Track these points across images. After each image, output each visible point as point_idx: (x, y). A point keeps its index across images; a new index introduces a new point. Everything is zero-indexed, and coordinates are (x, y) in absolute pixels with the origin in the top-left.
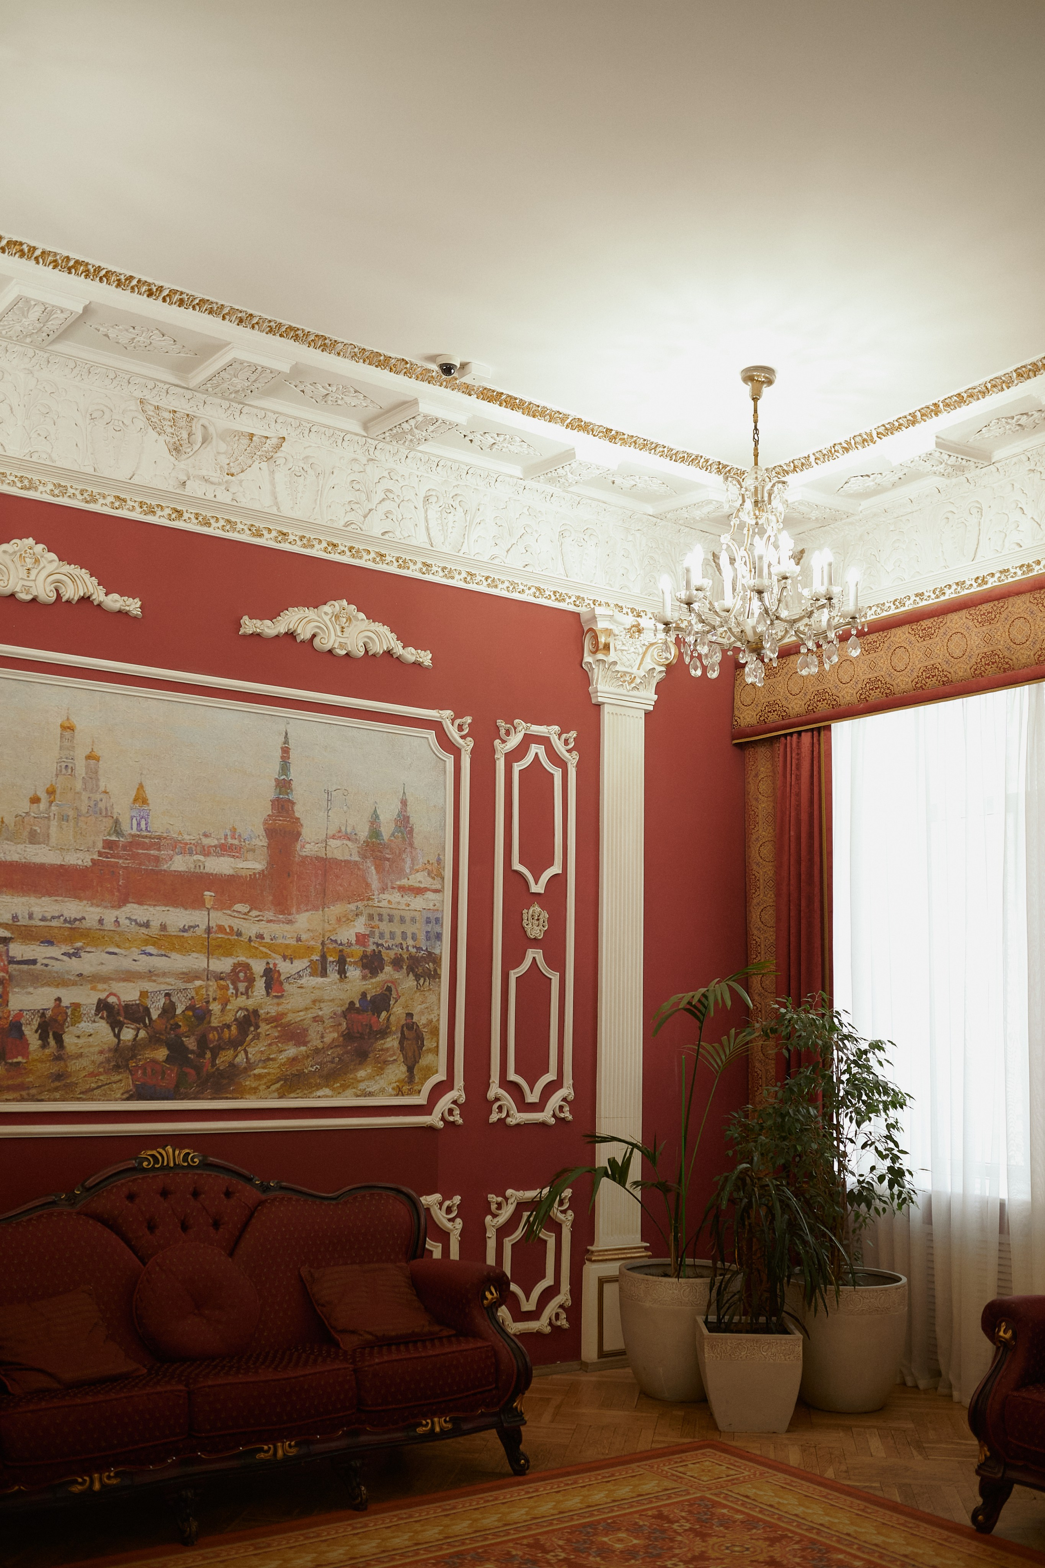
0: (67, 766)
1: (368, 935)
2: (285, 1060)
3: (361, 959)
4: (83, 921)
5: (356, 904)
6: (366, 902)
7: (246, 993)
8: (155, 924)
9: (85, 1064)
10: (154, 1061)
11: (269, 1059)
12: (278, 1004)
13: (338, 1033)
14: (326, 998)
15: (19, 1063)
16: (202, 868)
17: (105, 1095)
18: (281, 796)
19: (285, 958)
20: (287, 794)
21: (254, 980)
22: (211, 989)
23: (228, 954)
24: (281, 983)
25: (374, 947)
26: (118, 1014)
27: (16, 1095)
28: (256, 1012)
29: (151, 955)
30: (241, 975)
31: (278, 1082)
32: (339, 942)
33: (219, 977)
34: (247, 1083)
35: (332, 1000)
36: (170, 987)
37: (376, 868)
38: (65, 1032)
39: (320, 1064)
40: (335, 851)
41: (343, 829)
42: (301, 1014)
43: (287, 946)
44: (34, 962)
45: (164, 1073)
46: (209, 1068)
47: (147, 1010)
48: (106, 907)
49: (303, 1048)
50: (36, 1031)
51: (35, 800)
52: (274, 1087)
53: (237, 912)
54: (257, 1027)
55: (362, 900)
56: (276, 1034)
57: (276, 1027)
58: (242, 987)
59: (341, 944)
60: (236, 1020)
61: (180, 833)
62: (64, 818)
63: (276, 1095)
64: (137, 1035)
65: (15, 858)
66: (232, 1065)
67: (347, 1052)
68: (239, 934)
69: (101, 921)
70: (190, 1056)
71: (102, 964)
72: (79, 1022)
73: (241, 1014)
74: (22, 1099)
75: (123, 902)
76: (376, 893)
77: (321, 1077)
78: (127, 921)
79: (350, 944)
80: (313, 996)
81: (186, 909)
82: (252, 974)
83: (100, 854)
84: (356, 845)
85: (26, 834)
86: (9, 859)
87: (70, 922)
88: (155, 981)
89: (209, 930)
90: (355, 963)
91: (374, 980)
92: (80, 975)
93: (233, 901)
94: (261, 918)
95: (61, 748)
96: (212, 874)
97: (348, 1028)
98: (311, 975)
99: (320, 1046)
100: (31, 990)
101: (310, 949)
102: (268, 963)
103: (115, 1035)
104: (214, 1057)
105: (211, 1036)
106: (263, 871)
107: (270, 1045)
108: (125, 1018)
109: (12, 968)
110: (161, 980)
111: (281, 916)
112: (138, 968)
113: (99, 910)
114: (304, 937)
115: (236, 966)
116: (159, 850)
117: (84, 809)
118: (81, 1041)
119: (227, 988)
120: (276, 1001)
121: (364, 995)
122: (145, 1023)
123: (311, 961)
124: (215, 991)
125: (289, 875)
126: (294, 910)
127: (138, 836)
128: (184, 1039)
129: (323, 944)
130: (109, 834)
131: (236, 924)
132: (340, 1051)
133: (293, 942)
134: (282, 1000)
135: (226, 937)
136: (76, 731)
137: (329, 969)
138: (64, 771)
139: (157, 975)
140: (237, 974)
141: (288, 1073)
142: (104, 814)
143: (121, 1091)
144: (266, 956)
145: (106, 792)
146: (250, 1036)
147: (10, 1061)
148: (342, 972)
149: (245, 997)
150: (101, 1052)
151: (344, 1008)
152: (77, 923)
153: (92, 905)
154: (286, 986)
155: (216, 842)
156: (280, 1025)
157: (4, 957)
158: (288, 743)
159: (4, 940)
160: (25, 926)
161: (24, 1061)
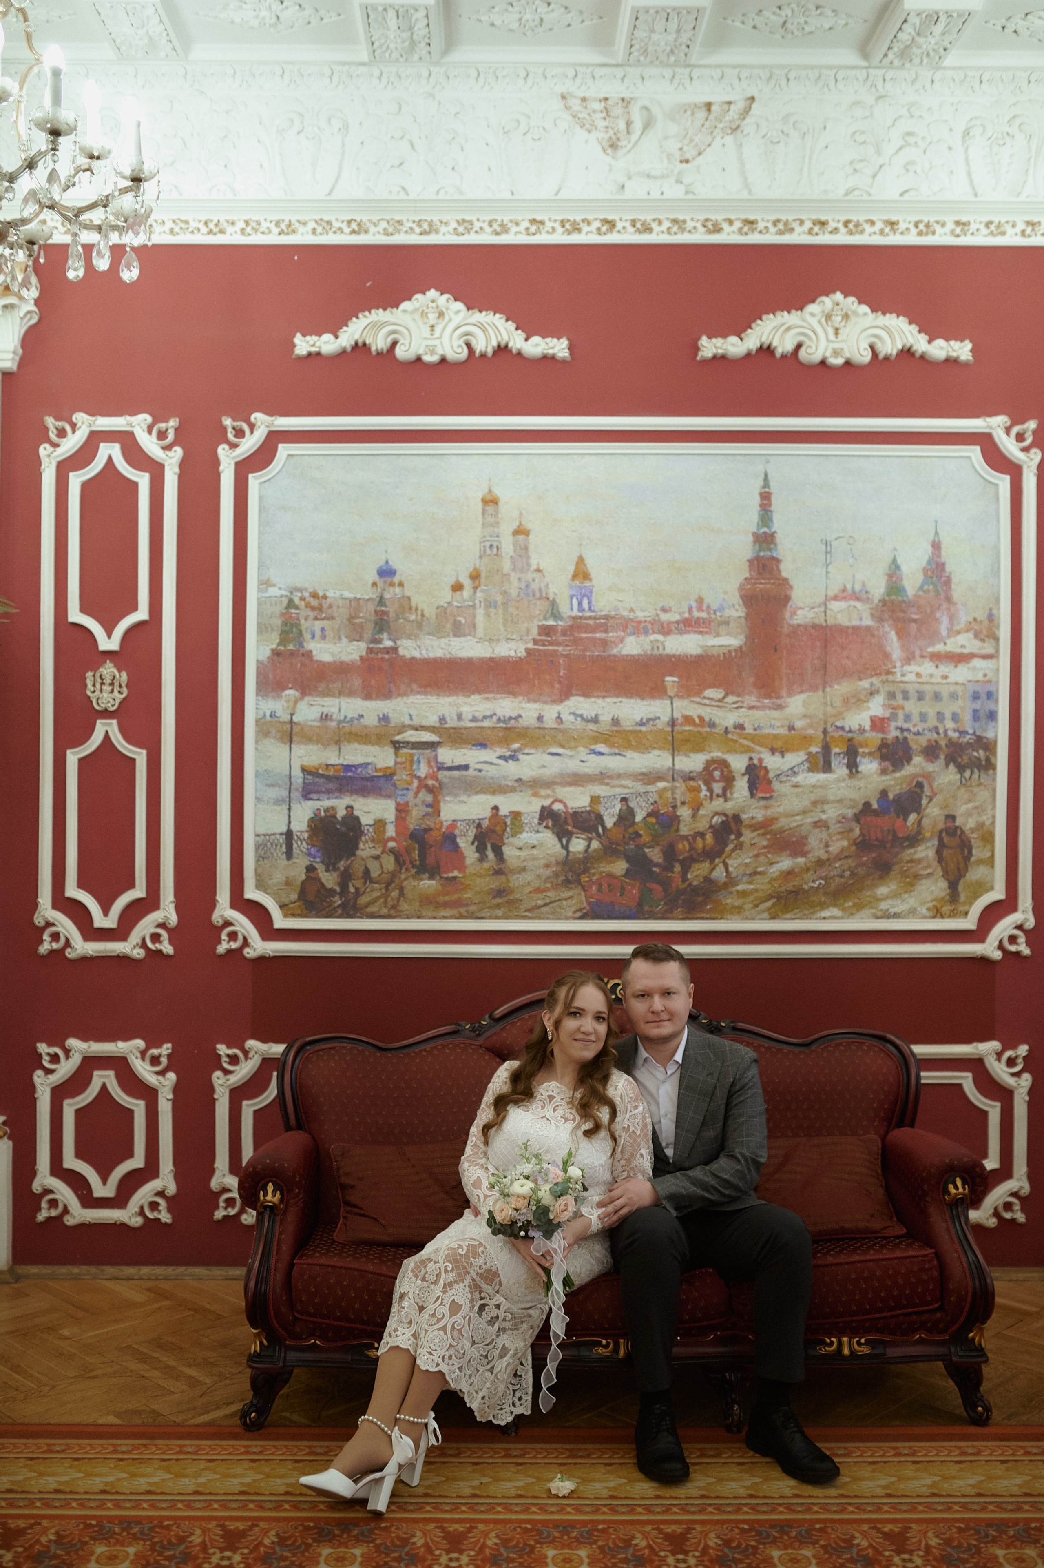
0: (491, 546)
1: (888, 719)
2: (777, 874)
3: (880, 749)
4: (520, 720)
5: (870, 680)
6: (884, 678)
7: (724, 795)
8: (606, 718)
9: (529, 879)
10: (610, 875)
11: (755, 873)
12: (766, 807)
13: (849, 840)
14: (832, 798)
15: (455, 878)
16: (661, 648)
17: (553, 913)
18: (762, 554)
19: (773, 751)
20: (770, 550)
21: (733, 779)
22: (678, 791)
23: (699, 748)
24: (770, 782)
25: (897, 733)
26: (566, 822)
27: (454, 912)
28: (737, 818)
29: (601, 754)
30: (717, 774)
31: (768, 900)
32: (847, 729)
33: (689, 777)
34: (729, 901)
35: (840, 801)
36: (626, 791)
37: (897, 633)
38: (504, 844)
39: (825, 878)
40: (839, 616)
41: (849, 587)
42: (798, 818)
43: (776, 737)
44: (466, 767)
45: (623, 888)
46: (678, 883)
47: (600, 818)
48: (545, 702)
49: (801, 860)
50: (473, 843)
51: (457, 587)
52: (763, 906)
53: (708, 698)
54: (739, 835)
55: (880, 674)
56: (765, 843)
57: (764, 834)
58: (718, 787)
59: (850, 731)
60: (711, 827)
61: (632, 610)
62: (490, 604)
63: (766, 915)
64: (589, 846)
65: (439, 653)
66: (707, 879)
67: (862, 865)
68: (712, 725)
69: (540, 718)
70: (654, 869)
71: (544, 766)
72: (521, 833)
73: (717, 820)
74: (461, 917)
75: (565, 695)
76: (898, 664)
77: (826, 894)
78: (572, 718)
79: (862, 731)
80: (813, 797)
81: (643, 699)
82: (731, 772)
83: (535, 642)
84: (868, 606)
85: (449, 626)
86: (432, 655)
87: (504, 721)
88: (607, 784)
89: (673, 722)
90: (870, 754)
91: (898, 775)
92: (519, 780)
93: (704, 685)
94: (740, 704)
95: (484, 525)
96: (674, 656)
97: (862, 834)
98: (810, 770)
99: (824, 856)
100: (464, 798)
101: (806, 740)
102: (751, 759)
103: (562, 846)
104: (685, 870)
105: (680, 846)
106: (741, 647)
107: (757, 856)
108: (574, 827)
109: (442, 775)
110: (616, 782)
111: (767, 701)
112: (586, 770)
113: (536, 706)
114: (799, 724)
115: (708, 763)
116: (606, 631)
117: (514, 593)
118: (523, 854)
119: (699, 790)
120: (763, 803)
121: (884, 793)
122: (598, 833)
123: (809, 754)
124: (683, 794)
125: (776, 650)
126: (784, 693)
127: (580, 618)
128: (646, 850)
129: (825, 732)
130: (545, 619)
131: (708, 713)
132: (851, 862)
133: (783, 731)
134: (771, 802)
135: (696, 729)
136: (500, 504)
137: (834, 763)
138: (488, 551)
139: (611, 777)
140: (711, 774)
141: (783, 889)
142: (538, 595)
143: (573, 909)
144: (748, 750)
145: (538, 570)
146: (731, 846)
147: (445, 875)
148: (852, 766)
149: (721, 800)
150: (547, 866)
151: (856, 811)
152: (513, 722)
153: (529, 701)
154: (776, 785)
155: (677, 617)
156: (770, 832)
157: (433, 764)
158: (769, 487)
159: (432, 745)
160: (454, 728)
161: (460, 875)
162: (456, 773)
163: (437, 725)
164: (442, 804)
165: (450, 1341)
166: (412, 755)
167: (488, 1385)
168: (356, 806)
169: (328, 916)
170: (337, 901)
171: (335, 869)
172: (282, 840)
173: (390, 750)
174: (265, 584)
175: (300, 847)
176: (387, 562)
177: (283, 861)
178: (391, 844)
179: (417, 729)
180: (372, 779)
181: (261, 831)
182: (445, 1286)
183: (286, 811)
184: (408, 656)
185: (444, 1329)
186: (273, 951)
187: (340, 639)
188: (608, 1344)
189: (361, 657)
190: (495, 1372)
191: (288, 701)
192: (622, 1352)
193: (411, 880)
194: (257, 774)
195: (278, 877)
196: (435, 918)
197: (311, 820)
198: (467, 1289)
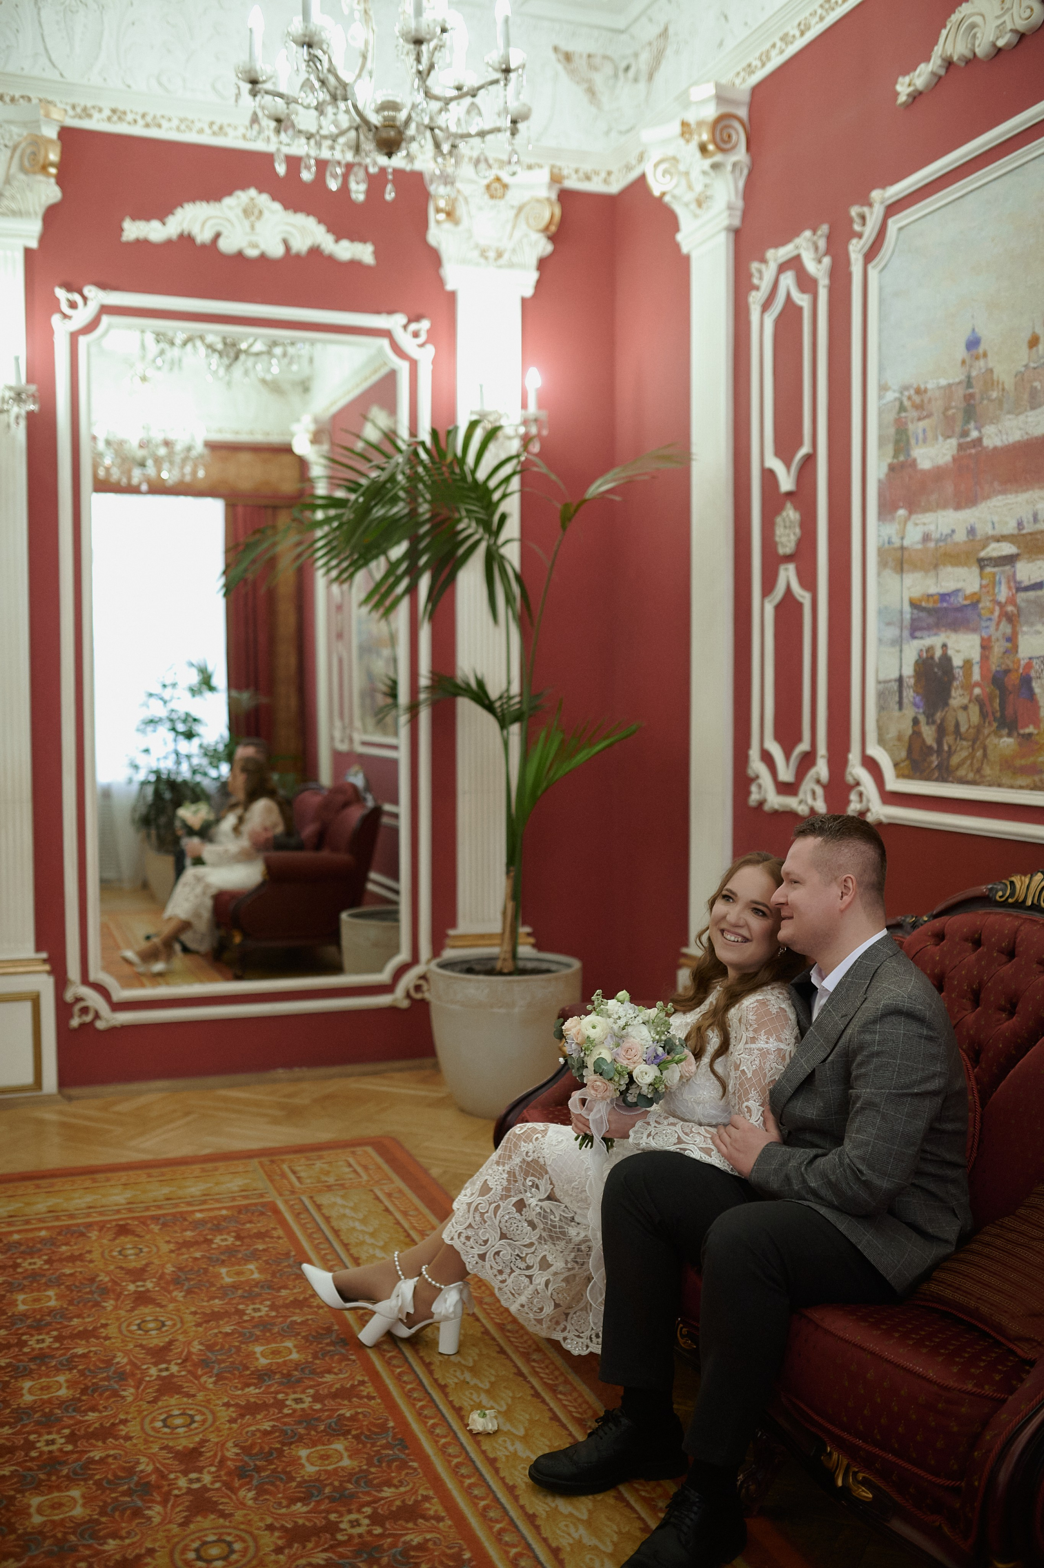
15: (1030, 735)
44: (1041, 585)
51: (1033, 342)
85: (1026, 397)
100: (1039, 627)
109: (1019, 597)
147: (1022, 731)
157: (1012, 584)
159: (1010, 560)
160: (1031, 534)
161: (1036, 732)
162: (1031, 594)
163: (1016, 532)
164: (1019, 636)
166: (994, 574)
168: (949, 645)
169: (928, 778)
170: (935, 760)
171: (934, 722)
172: (895, 686)
173: (976, 570)
174: (883, 388)
175: (909, 694)
176: (973, 330)
177: (896, 713)
178: (977, 691)
179: (998, 541)
180: (961, 609)
181: (882, 677)
183: (898, 654)
184: (991, 446)
186: (887, 817)
187: (937, 439)
189: (954, 459)
191: (899, 523)
193: (992, 737)
194: (880, 612)
195: (893, 731)
196: (1012, 787)
197: (917, 663)
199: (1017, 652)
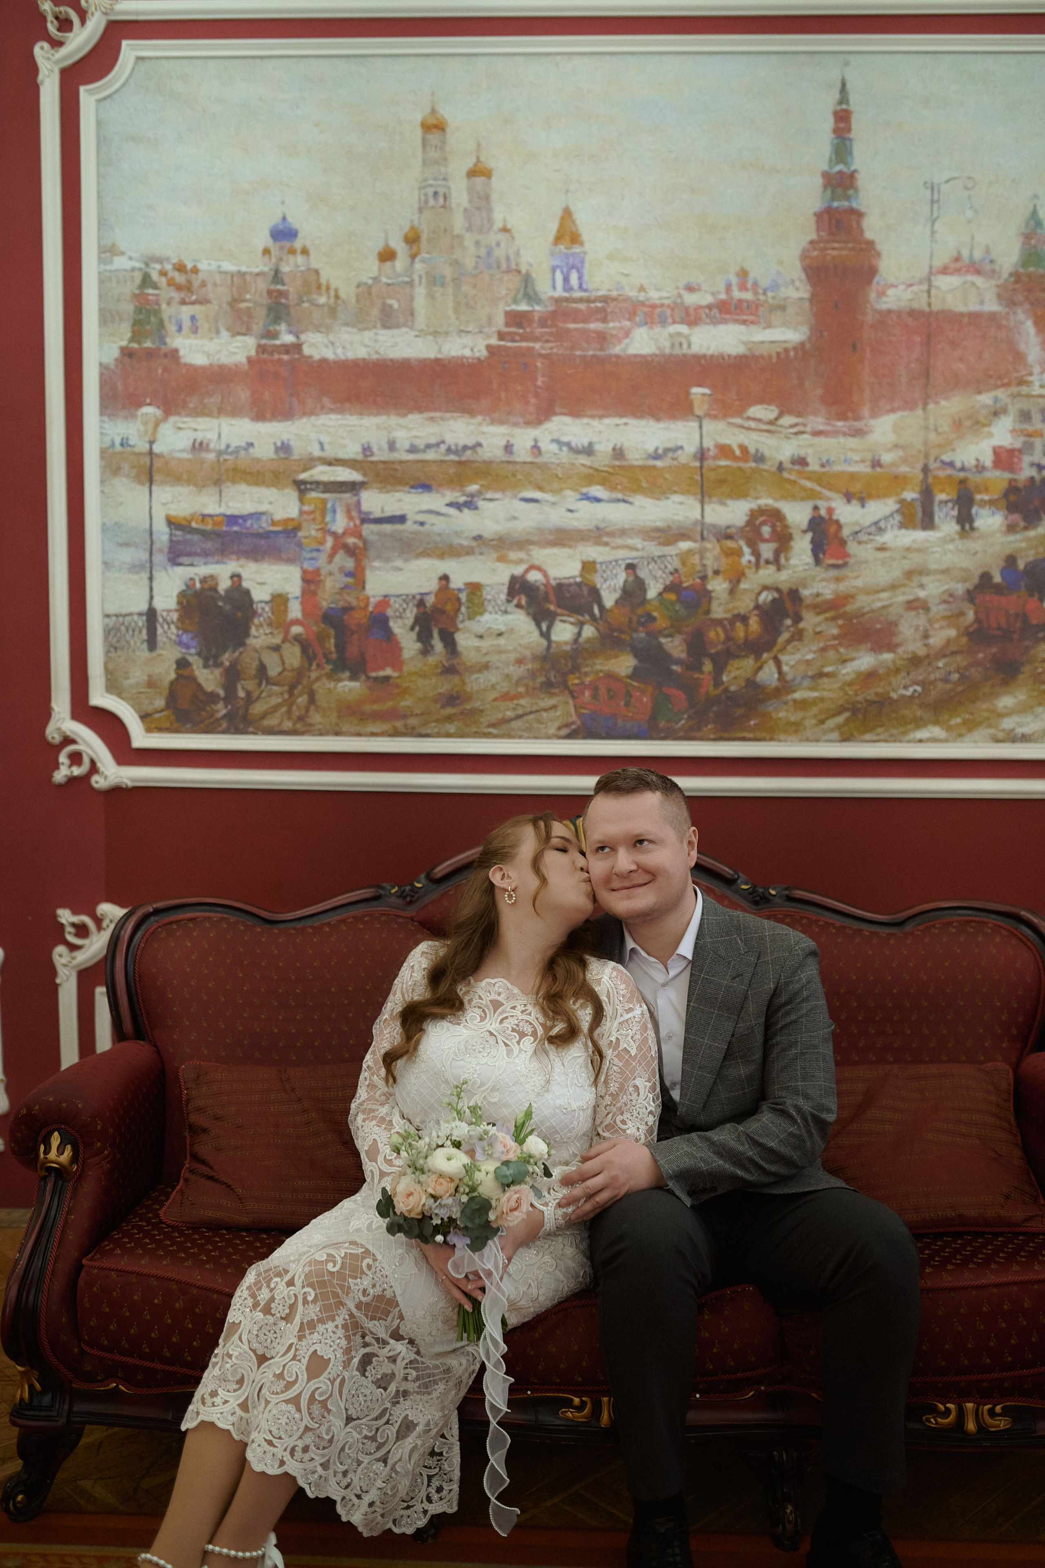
0: (436, 193)
1: (1020, 451)
2: (853, 676)
3: (1006, 494)
4: (479, 450)
5: (992, 394)
6: (1014, 389)
7: (776, 562)
8: (604, 447)
9: (494, 680)
10: (610, 676)
11: (821, 675)
12: (838, 580)
13: (958, 628)
14: (933, 566)
15: (387, 678)
16: (685, 346)
17: (529, 729)
18: (836, 204)
19: (849, 497)
20: (848, 198)
21: (790, 537)
22: (709, 555)
23: (739, 493)
24: (843, 543)
25: (1033, 472)
26: (546, 599)
27: (386, 727)
28: (794, 595)
29: (598, 500)
30: (766, 530)
31: (839, 713)
32: (958, 465)
33: (724, 534)
34: (782, 714)
35: (946, 571)
36: (634, 554)
37: (1036, 324)
38: (457, 630)
39: (922, 684)
40: (949, 298)
41: (965, 254)
42: (884, 595)
43: (853, 476)
44: (402, 519)
45: (628, 694)
46: (709, 688)
47: (595, 594)
48: (516, 425)
49: (887, 656)
50: (412, 628)
51: (387, 256)
52: (831, 723)
53: (754, 419)
54: (798, 619)
55: (1007, 385)
56: (835, 631)
57: (834, 619)
58: (767, 550)
59: (963, 469)
60: (757, 607)
61: (642, 289)
62: (434, 280)
63: (836, 735)
64: (579, 634)
65: (361, 353)
66: (751, 683)
67: (977, 664)
68: (760, 458)
69: (508, 448)
70: (674, 667)
71: (514, 518)
72: (481, 614)
73: (765, 597)
74: (396, 733)
75: (544, 414)
76: (1037, 370)
77: (922, 706)
78: (554, 447)
79: (980, 468)
80: (907, 565)
81: (658, 419)
82: (786, 527)
83: (501, 336)
84: (993, 282)
85: (375, 312)
86: (351, 355)
87: (456, 452)
88: (606, 544)
89: (702, 455)
90: (992, 503)
91: (1032, 533)
92: (478, 538)
93: (747, 401)
94: (800, 428)
95: (424, 162)
96: (704, 356)
97: (977, 620)
98: (903, 525)
99: (922, 652)
100: (399, 563)
101: (898, 481)
102: (816, 508)
103: (542, 634)
104: (719, 668)
105: (712, 634)
106: (802, 344)
107: (823, 650)
108: (559, 606)
109: (368, 530)
110: (619, 541)
111: (840, 424)
112: (576, 524)
113: (503, 429)
114: (887, 458)
115: (754, 515)
116: (604, 320)
117: (469, 263)
118: (485, 644)
119: (739, 553)
120: (833, 573)
121: (1011, 560)
122: (592, 615)
123: (902, 502)
124: (716, 559)
125: (854, 348)
126: (865, 411)
127: (567, 300)
128: (663, 640)
129: (925, 470)
130: (515, 301)
131: (753, 441)
132: (961, 661)
133: (864, 468)
134: (844, 572)
135: (735, 465)
136: (448, 130)
137: (939, 515)
138: (431, 202)
139: (611, 534)
140: (757, 530)
141: (860, 698)
142: (504, 266)
143: (557, 724)
144: (812, 495)
145: (505, 230)
146: (785, 636)
147: (374, 674)
148: (965, 520)
149: (772, 568)
150: (519, 661)
151: (969, 585)
152: (468, 453)
153: (493, 422)
154: (852, 547)
155: (709, 299)
156: (842, 616)
157: (354, 514)
158: (847, 103)
159: (353, 487)
160: (384, 462)
161: (396, 674)
162: (388, 528)
163: (360, 457)
164: (368, 572)
165: (306, 1420)
166: (324, 502)
167: (379, 1484)
168: (245, 574)
169: (210, 729)
170: (221, 710)
171: (217, 665)
172: (141, 622)
173: (292, 494)
174: (108, 251)
175: (167, 633)
176: (284, 218)
177: (143, 653)
178: (296, 630)
179: (330, 464)
180: (266, 535)
181: (112, 609)
182: (302, 1329)
183: (147, 582)
184: (317, 357)
185: (295, 1401)
186: (132, 780)
187: (218, 332)
188: (581, 1408)
189: (249, 360)
190: (390, 1462)
191: (145, 423)
192: (605, 1417)
193: (324, 680)
194: (104, 529)
195: (137, 676)
196: (359, 735)
197: (182, 595)
198: (341, 1332)
199: (364, 588)
